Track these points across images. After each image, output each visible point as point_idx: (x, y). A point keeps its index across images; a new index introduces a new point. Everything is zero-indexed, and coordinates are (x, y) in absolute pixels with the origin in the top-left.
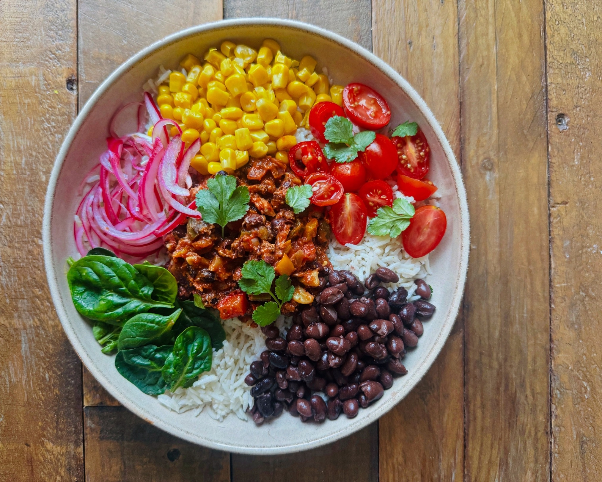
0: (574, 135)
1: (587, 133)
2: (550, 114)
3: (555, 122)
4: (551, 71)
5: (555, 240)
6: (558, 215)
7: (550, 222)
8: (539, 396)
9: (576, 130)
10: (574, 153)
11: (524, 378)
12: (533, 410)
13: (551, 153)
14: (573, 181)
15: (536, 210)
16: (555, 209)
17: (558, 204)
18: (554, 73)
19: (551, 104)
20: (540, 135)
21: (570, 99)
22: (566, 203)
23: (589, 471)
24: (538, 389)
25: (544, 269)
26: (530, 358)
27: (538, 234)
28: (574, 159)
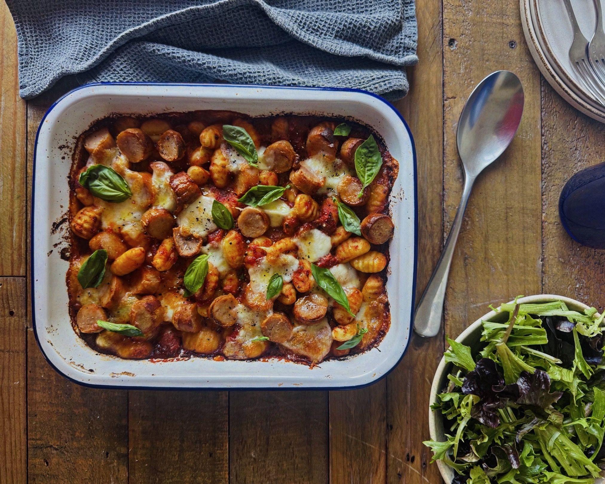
0: (461, 53)
1: (469, 52)
2: (444, 38)
3: (447, 44)
4: (446, 11)
5: (447, 122)
6: (449, 106)
7: (443, 110)
8: (435, 227)
9: (462, 50)
10: (460, 65)
11: (425, 214)
12: (431, 235)
13: (445, 65)
14: (460, 83)
15: (434, 102)
16: (447, 102)
17: (449, 98)
18: (447, 12)
19: (445, 31)
20: (438, 52)
21: (458, 29)
22: (455, 98)
23: (470, 278)
24: (434, 222)
25: (439, 142)
26: (429, 201)
27: (435, 118)
28: (460, 69)
